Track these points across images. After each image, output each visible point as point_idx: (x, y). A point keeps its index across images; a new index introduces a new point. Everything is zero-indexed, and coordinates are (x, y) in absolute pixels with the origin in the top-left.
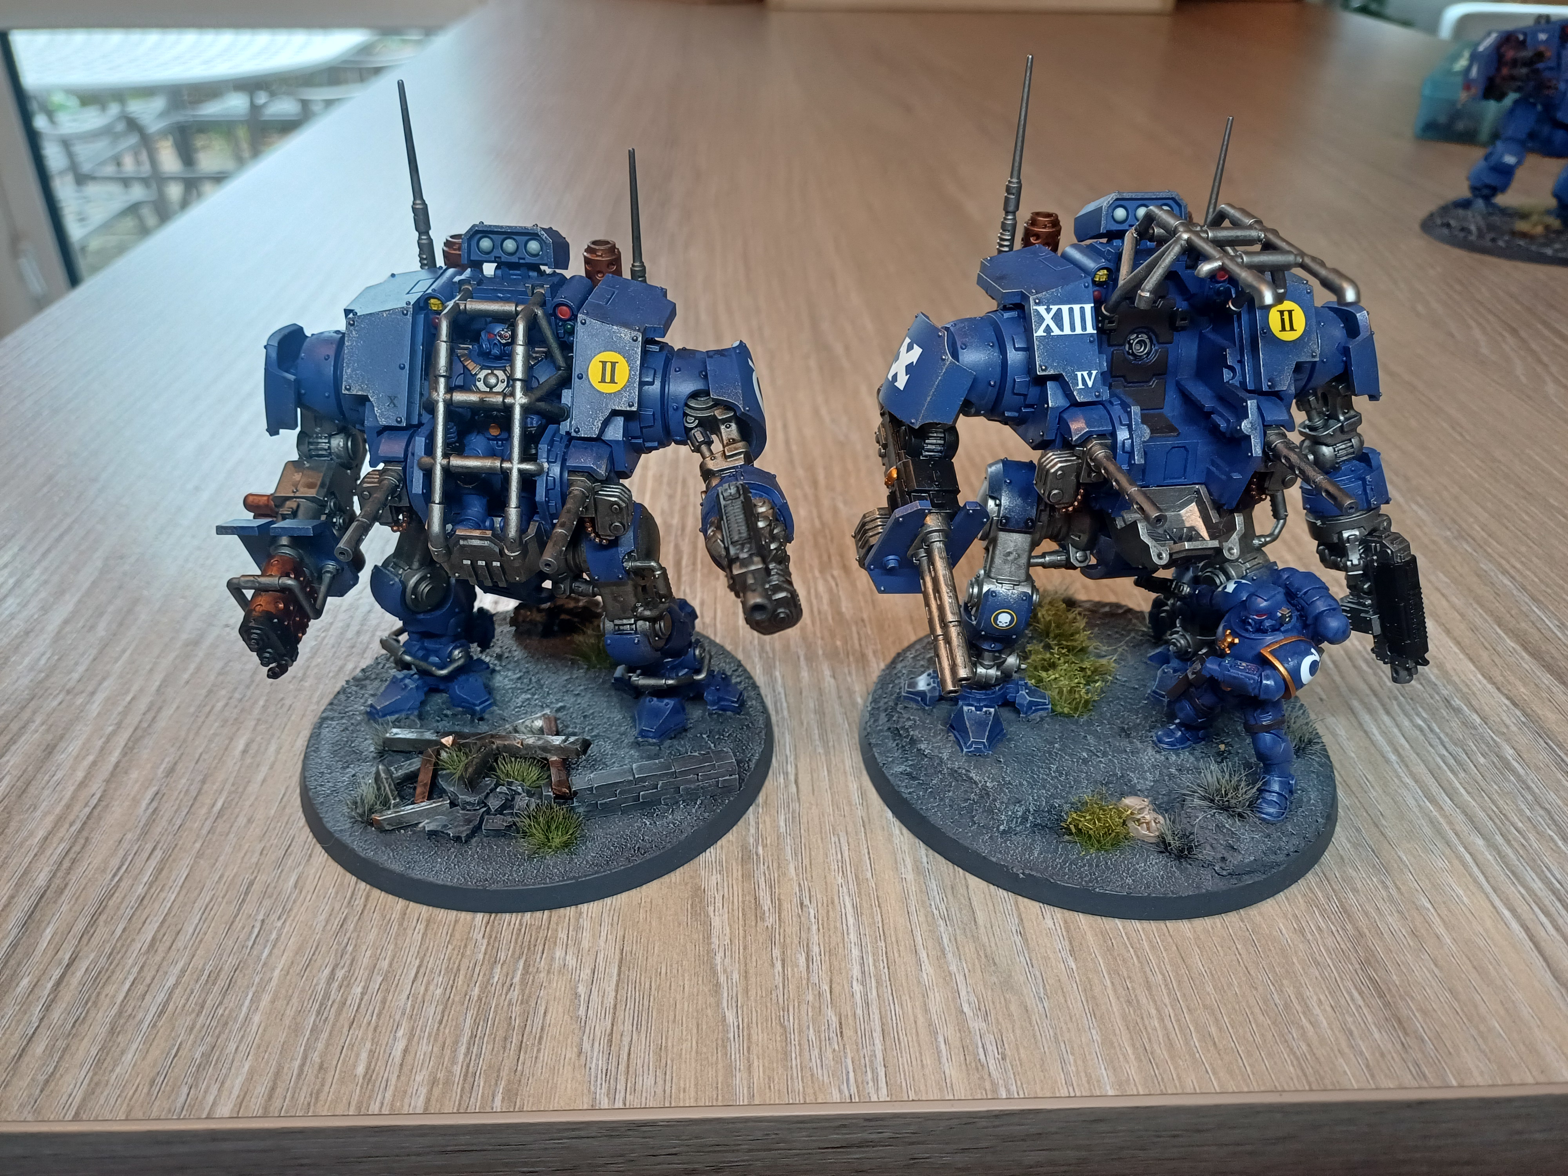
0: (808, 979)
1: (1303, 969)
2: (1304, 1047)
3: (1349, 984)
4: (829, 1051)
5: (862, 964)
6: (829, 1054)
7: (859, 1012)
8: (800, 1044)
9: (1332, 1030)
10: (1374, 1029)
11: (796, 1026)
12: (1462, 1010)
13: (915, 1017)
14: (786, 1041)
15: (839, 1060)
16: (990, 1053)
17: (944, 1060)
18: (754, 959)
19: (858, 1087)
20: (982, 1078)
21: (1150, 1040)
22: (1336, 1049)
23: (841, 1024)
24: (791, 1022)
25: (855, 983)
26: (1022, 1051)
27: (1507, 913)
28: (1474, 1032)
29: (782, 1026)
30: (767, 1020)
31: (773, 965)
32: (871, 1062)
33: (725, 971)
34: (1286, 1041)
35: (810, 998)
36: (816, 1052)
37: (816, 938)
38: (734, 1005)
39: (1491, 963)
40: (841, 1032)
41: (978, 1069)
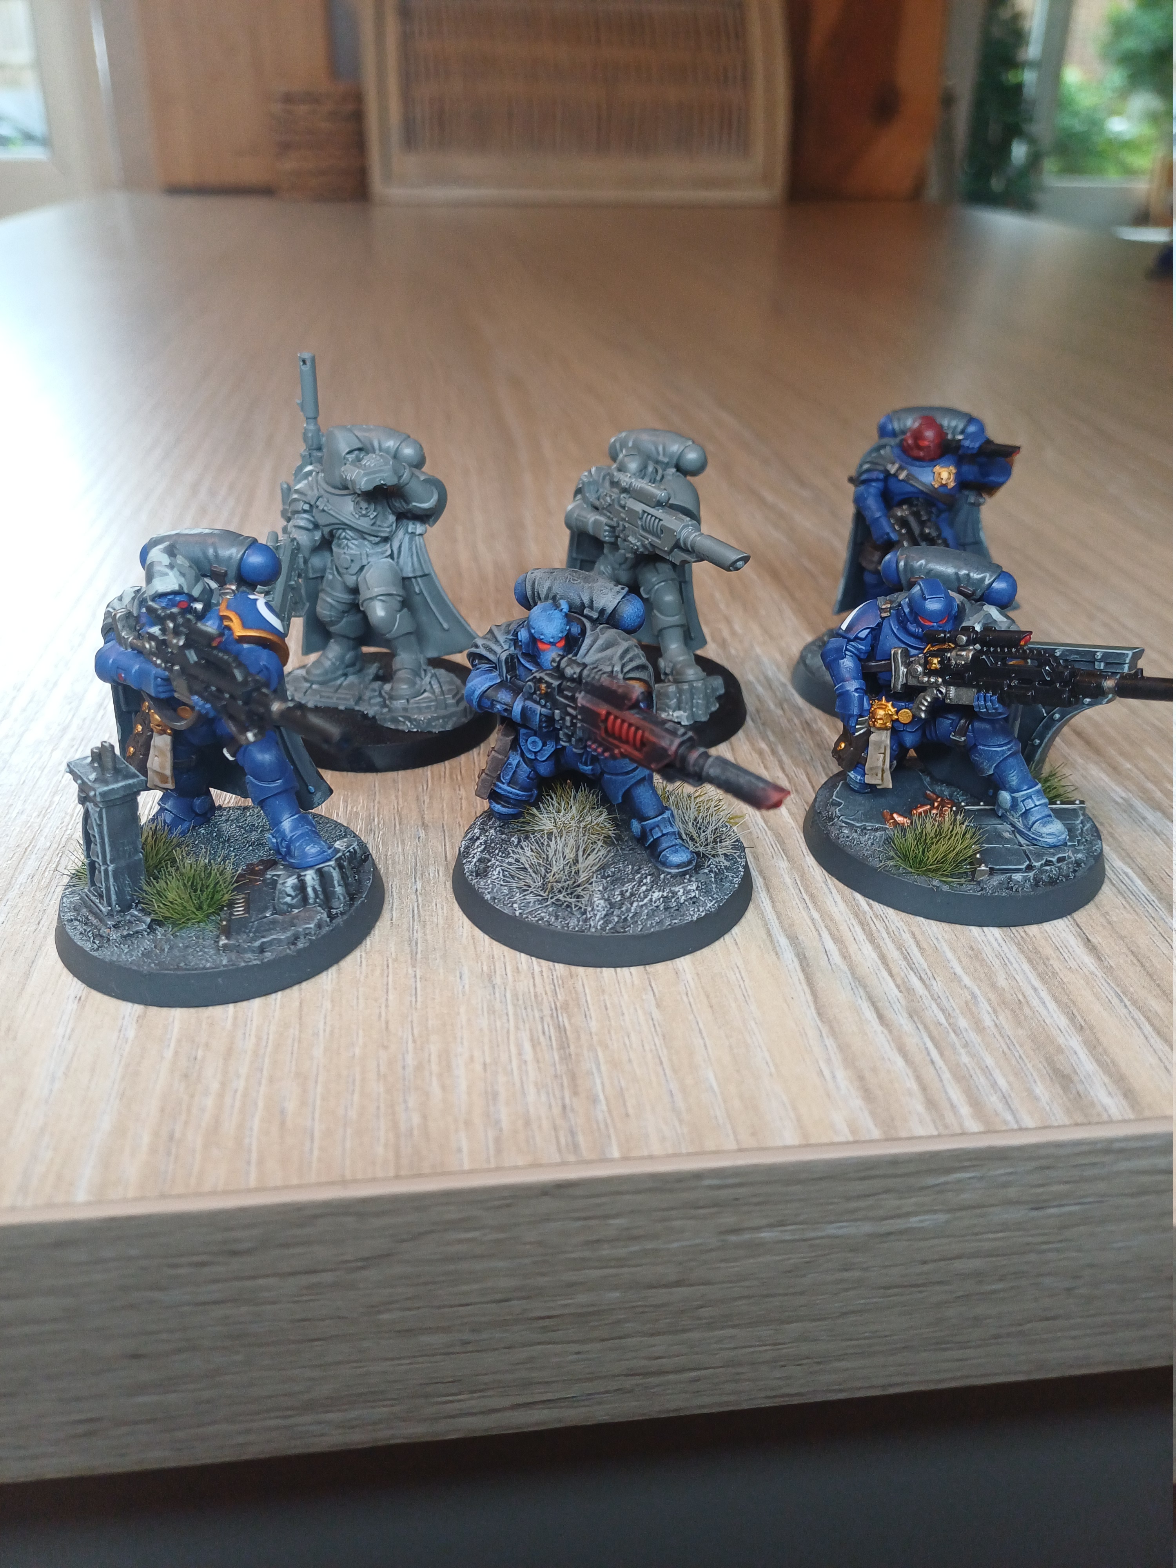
1: (469, 1020)
3: (525, 1036)
10: (531, 1091)
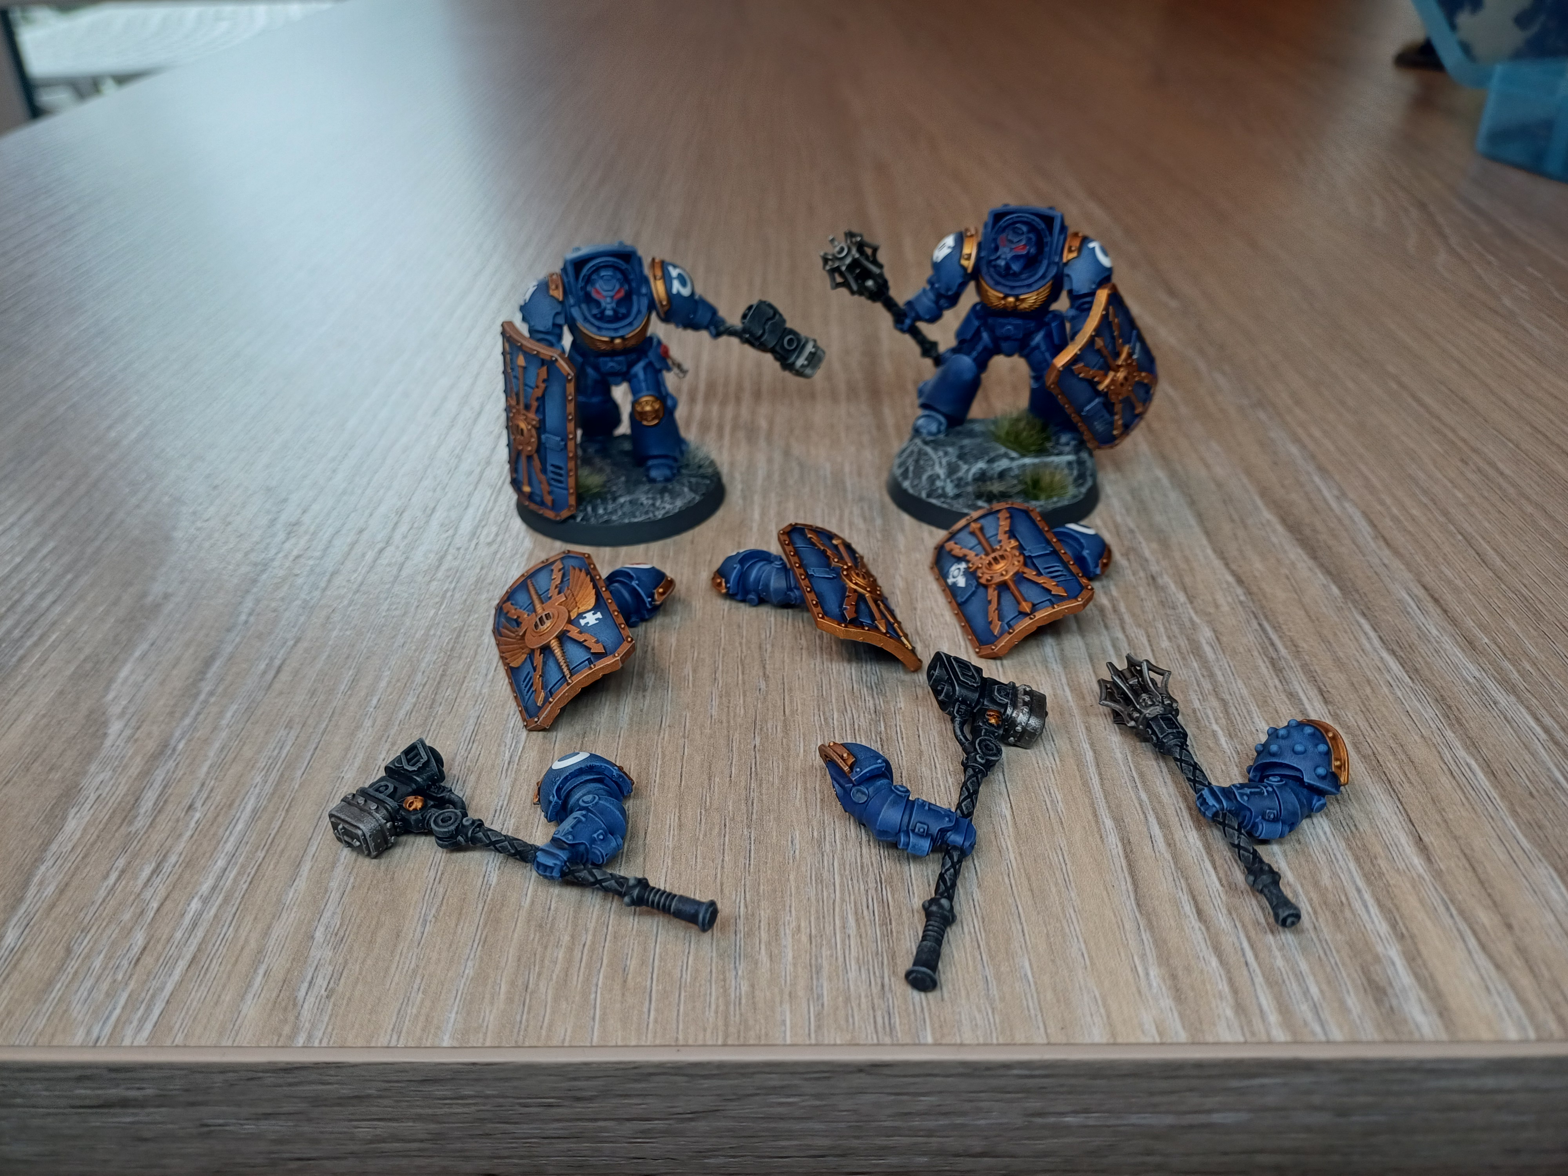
0: (139, 895)
2: (745, 988)
4: (109, 980)
5: (220, 878)
6: (105, 986)
7: (178, 935)
8: (76, 972)
9: (795, 965)
11: (86, 951)
12: (988, 944)
13: (247, 941)
14: (61, 968)
15: (111, 994)
16: (316, 988)
17: (250, 996)
18: (88, 868)
19: (115, 1027)
20: (285, 1021)
21: (539, 974)
22: (787, 991)
23: (145, 948)
24: (82, 947)
25: (196, 899)
26: (360, 987)
27: (1109, 823)
28: (989, 972)
29: (68, 951)
30: (54, 942)
31: (106, 877)
32: (153, 997)
33: (41, 883)
34: (724, 980)
35: (127, 916)
36: (88, 984)
37: (182, 845)
38: (25, 923)
39: (1056, 884)
40: (138, 960)
41: (285, 1009)
